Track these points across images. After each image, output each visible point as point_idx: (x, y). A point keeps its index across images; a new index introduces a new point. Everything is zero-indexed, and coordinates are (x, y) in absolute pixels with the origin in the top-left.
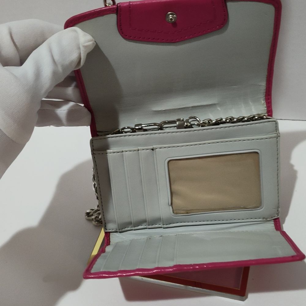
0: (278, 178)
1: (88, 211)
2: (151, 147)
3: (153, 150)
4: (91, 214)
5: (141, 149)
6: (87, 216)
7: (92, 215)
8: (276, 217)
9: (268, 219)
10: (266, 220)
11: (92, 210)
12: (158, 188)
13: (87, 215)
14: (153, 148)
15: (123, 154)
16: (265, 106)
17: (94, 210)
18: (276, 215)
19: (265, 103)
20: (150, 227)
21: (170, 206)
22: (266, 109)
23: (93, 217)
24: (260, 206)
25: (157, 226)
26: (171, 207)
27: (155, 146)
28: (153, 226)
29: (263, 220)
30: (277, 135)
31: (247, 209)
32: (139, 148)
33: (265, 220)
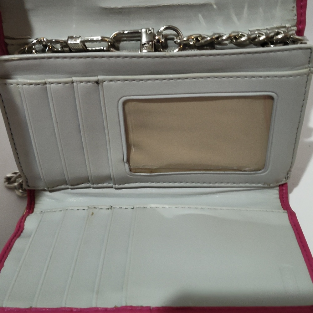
0: (297, 133)
1: (9, 175)
2: (95, 78)
3: (97, 82)
4: (12, 179)
5: (77, 82)
6: (7, 183)
7: (15, 182)
8: (283, 183)
9: (271, 185)
10: (269, 186)
11: (15, 173)
12: (107, 139)
13: (6, 181)
14: (98, 80)
15: (46, 88)
16: (295, 12)
17: (18, 174)
18: (284, 179)
19: (295, 6)
20: (95, 186)
21: (126, 163)
22: (296, 18)
23: (16, 184)
24: (263, 168)
25: (105, 185)
26: (127, 165)
27: (100, 77)
28: (100, 185)
29: (264, 186)
30: (310, 70)
31: (242, 171)
32: (74, 79)
33: (266, 186)
